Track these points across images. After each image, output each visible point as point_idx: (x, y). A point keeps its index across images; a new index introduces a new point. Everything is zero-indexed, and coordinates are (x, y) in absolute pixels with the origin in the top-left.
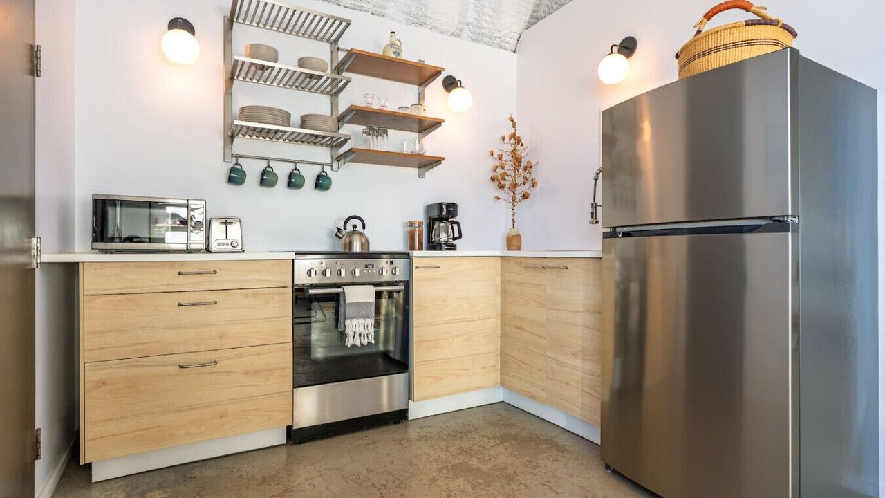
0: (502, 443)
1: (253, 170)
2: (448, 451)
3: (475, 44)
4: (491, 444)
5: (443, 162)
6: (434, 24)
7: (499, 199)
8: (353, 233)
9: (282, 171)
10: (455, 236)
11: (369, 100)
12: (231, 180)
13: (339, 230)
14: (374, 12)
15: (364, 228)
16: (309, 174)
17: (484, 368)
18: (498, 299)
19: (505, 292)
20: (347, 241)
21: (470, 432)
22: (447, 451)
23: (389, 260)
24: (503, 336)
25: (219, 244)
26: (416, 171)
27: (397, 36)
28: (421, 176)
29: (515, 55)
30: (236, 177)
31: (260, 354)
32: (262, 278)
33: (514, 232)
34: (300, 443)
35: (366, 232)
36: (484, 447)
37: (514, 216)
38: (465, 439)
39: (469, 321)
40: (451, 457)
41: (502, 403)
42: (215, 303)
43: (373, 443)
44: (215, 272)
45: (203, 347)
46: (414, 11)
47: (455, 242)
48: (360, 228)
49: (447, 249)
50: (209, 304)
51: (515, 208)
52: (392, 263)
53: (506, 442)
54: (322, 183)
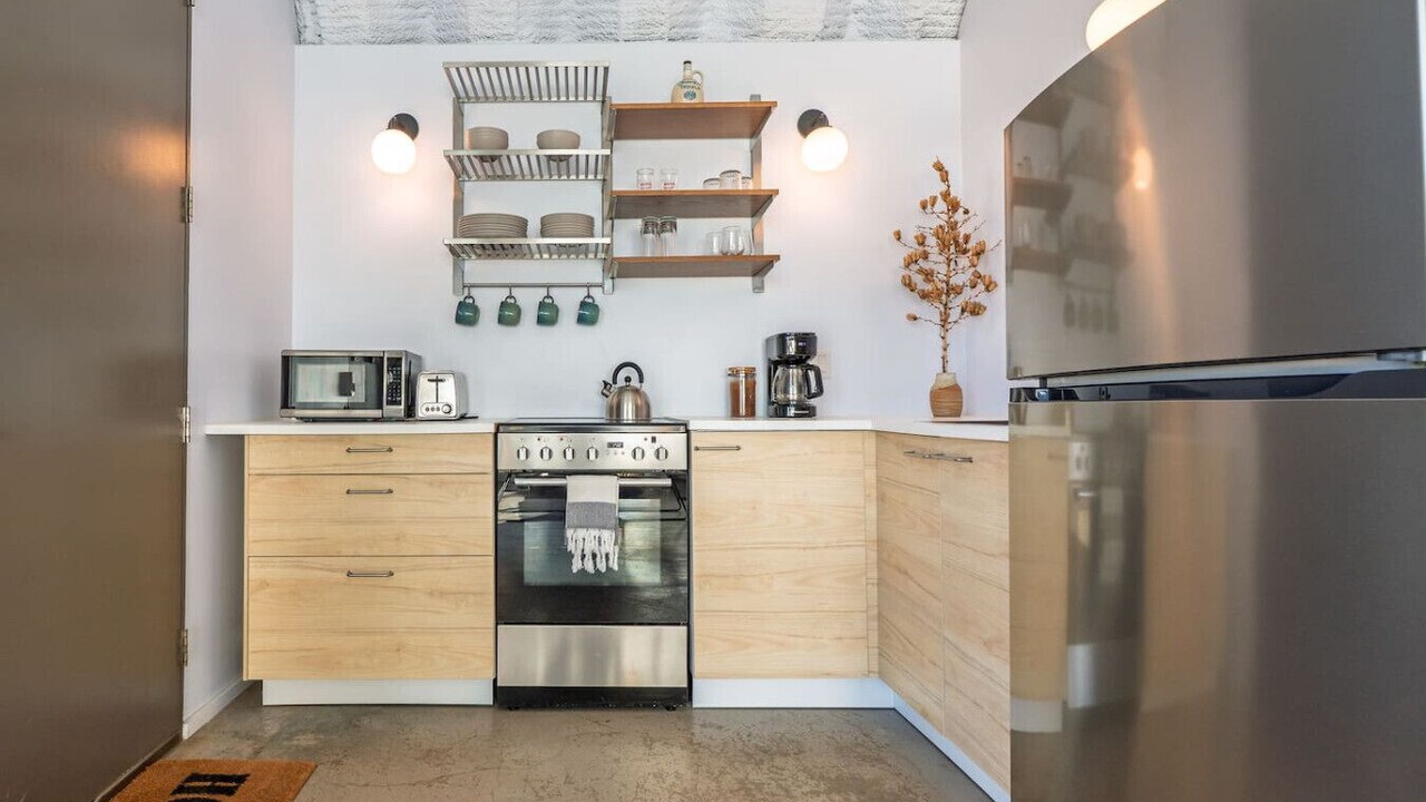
0: (829, 792)
1: (489, 302)
2: (718, 782)
3: (875, 43)
4: (806, 789)
5: (776, 264)
6: (780, 29)
7: (915, 319)
8: (622, 390)
9: (529, 301)
10: (813, 391)
11: (646, 178)
12: (460, 320)
13: (606, 384)
14: (674, 36)
15: (641, 381)
16: (568, 302)
17: (840, 638)
18: (872, 511)
19: (882, 500)
20: (615, 401)
21: (786, 755)
22: (716, 780)
23: (649, 436)
24: (881, 582)
25: (427, 409)
26: (747, 281)
27: (694, 67)
28: (759, 288)
29: (957, 43)
30: (466, 315)
31: (448, 568)
32: (453, 459)
33: (946, 381)
34: (510, 709)
35: (645, 388)
36: (787, 791)
37: (945, 350)
38: (765, 767)
39: (805, 549)
40: (715, 794)
41: (892, 713)
42: (390, 492)
43: (610, 735)
44: (390, 450)
45: (376, 551)
46: (743, 16)
47: (813, 402)
48: (635, 383)
49: (797, 416)
50: (380, 492)
51: (949, 335)
52: (654, 440)
53: (839, 793)
54: (588, 314)
